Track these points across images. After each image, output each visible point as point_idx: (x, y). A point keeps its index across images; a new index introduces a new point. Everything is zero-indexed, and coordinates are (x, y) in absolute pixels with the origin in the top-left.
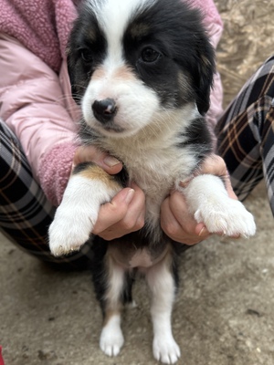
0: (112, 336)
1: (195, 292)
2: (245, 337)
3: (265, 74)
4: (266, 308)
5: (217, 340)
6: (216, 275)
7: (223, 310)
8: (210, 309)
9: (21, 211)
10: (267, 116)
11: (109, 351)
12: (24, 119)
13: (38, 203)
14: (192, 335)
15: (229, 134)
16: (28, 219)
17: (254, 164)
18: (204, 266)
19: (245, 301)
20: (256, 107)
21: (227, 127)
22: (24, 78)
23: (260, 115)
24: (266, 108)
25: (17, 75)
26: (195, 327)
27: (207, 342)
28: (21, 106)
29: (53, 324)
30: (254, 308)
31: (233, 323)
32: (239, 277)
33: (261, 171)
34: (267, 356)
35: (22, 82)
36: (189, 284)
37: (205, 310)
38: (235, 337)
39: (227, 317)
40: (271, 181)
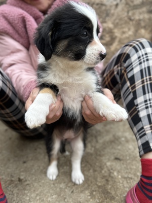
0: (53, 171)
1: (91, 149)
2: (114, 171)
3: (121, 53)
4: (123, 157)
5: (101, 172)
6: (101, 141)
7: (104, 158)
8: (98, 157)
9: (11, 112)
10: (123, 71)
11: (51, 178)
12: (13, 71)
14: (89, 170)
15: (106, 79)
16: (14, 116)
17: (117, 92)
18: (96, 137)
19: (114, 153)
20: (118, 67)
21: (105, 75)
22: (13, 52)
23: (120, 71)
24: (122, 68)
25: (9, 51)
26: (91, 166)
27: (96, 173)
28: (11, 65)
29: (25, 165)
30: (118, 157)
31: (108, 164)
32: (112, 142)
33: (120, 95)
34: (123, 179)
35: (12, 54)
36: (89, 145)
37: (96, 158)
38: (109, 170)
39: (105, 161)
40: (125, 100)
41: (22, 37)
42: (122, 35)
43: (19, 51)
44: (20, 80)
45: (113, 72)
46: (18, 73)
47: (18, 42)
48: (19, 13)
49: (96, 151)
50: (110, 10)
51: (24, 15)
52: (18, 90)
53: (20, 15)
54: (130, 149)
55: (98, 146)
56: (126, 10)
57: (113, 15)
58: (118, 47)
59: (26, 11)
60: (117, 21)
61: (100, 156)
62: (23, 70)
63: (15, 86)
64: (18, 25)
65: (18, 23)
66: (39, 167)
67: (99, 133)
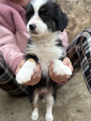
1: (60, 104)
2: (76, 120)
3: (81, 36)
4: (83, 109)
6: (67, 98)
7: (69, 110)
8: (65, 110)
9: (3, 78)
10: (82, 49)
12: (4, 49)
13: (8, 76)
14: (59, 119)
15: (70, 54)
16: (5, 80)
17: (78, 63)
18: (63, 95)
19: (76, 107)
21: (69, 51)
22: (4, 36)
23: (79, 49)
24: (81, 47)
26: (60, 116)
30: (79, 109)
31: (72, 115)
32: (75, 98)
35: (3, 37)
36: (58, 101)
37: (63, 110)
38: (73, 120)
39: (70, 113)
40: (83, 69)
41: (10, 25)
42: (81, 23)
43: (8, 35)
44: (10, 55)
45: (75, 50)
46: (8, 50)
47: (8, 28)
48: (9, 9)
49: (64, 105)
50: (73, 5)
51: (12, 10)
52: (8, 63)
53: (9, 10)
54: (88, 104)
55: (65, 102)
56: (84, 5)
57: (75, 9)
58: (79, 31)
59: (13, 7)
60: (78, 13)
61: (66, 109)
62: (11, 48)
63: (5, 59)
64: (8, 17)
65: (8, 16)
66: (23, 117)
67: (66, 92)
